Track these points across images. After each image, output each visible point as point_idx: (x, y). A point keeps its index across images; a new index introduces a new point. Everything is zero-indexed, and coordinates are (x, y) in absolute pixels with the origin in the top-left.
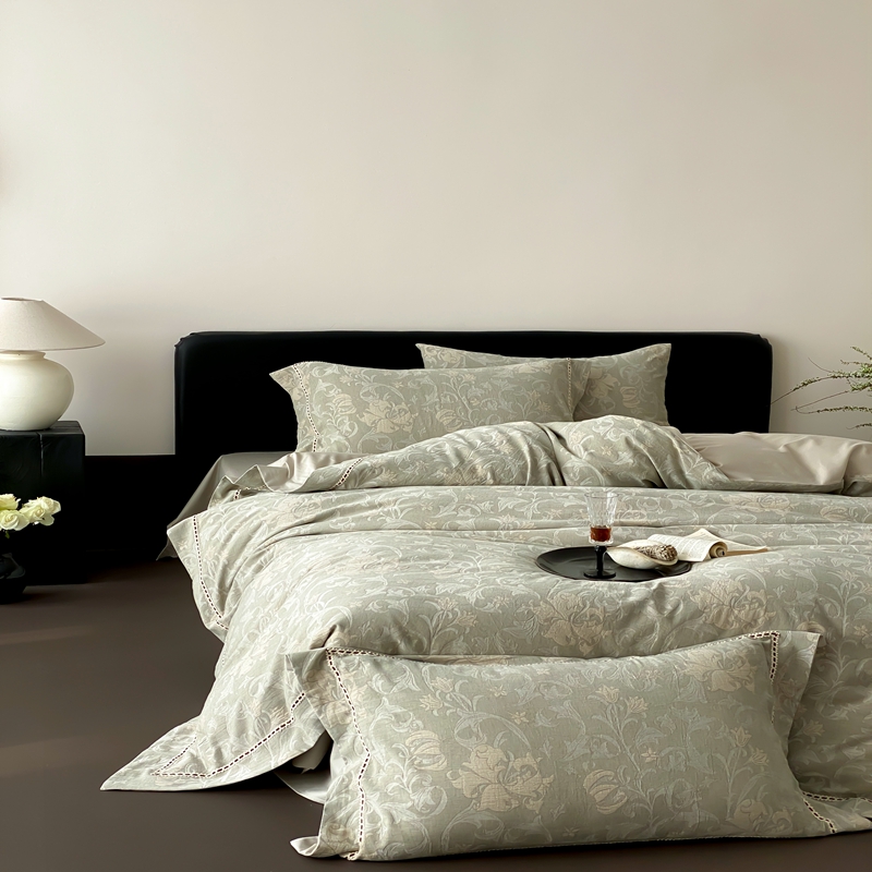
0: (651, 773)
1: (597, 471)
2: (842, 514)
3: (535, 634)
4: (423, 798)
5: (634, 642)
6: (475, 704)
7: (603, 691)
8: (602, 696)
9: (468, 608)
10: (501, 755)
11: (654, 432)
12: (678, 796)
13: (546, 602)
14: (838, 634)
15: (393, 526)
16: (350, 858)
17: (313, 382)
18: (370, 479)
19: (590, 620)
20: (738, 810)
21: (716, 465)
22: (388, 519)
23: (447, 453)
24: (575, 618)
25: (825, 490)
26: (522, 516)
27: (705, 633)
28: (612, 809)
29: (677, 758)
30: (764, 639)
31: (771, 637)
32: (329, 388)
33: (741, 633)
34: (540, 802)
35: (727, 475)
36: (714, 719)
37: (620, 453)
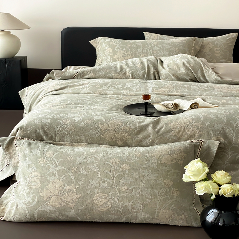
0: (124, 196)
1: (171, 75)
4: (29, 199)
5: (141, 141)
6: (58, 162)
7: (113, 160)
8: (112, 163)
9: (74, 124)
11: (195, 60)
12: (134, 206)
13: (106, 123)
14: (230, 142)
15: (84, 92)
16: (1, 219)
17: (102, 43)
19: (123, 131)
20: (160, 214)
22: (83, 90)
23: (118, 67)
24: (117, 130)
27: (172, 139)
28: (104, 209)
29: (136, 190)
30: (197, 143)
31: (200, 142)
32: (106, 46)
33: (188, 140)
34: (74, 204)
35: (221, 78)
36: (158, 175)
37: (180, 68)
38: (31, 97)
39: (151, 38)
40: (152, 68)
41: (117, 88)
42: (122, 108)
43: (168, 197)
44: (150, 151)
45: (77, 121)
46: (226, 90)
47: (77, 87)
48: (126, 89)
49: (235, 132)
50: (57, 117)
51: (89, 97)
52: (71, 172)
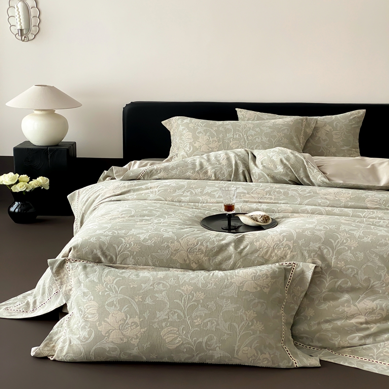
0: (197, 330)
1: (266, 175)
2: (376, 202)
3: (168, 257)
4: (84, 334)
5: (220, 263)
6: (119, 290)
7: (185, 288)
8: (183, 290)
9: (138, 243)
10: (124, 316)
11: (296, 156)
12: (209, 343)
13: (178, 241)
14: (329, 266)
15: (152, 198)
16: (51, 359)
18: (155, 175)
19: (198, 252)
20: (240, 352)
22: (151, 195)
23: (197, 164)
24: (191, 250)
27: (258, 261)
28: (174, 347)
29: (212, 324)
30: (288, 266)
31: (292, 265)
32: (183, 129)
33: (278, 262)
34: (138, 340)
35: (329, 179)
36: (238, 305)
37: (277, 166)
38: (83, 204)
39: (246, 117)
40: (242, 165)
41: (194, 193)
42: (199, 221)
43: (250, 332)
44: (230, 276)
45: (142, 239)
46: (333, 196)
47: (143, 192)
48: (205, 194)
49: (335, 253)
50: (118, 233)
51: (158, 205)
52: (135, 301)
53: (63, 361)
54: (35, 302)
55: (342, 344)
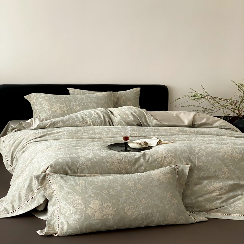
0: (144, 206)
1: (123, 122)
2: (193, 132)
3: (108, 167)
4: (77, 216)
5: (137, 169)
6: (92, 188)
7: (130, 183)
8: (129, 184)
9: (88, 160)
10: (100, 203)
11: (139, 110)
12: (152, 213)
13: (111, 158)
16: (55, 235)
17: (37, 99)
18: (56, 125)
19: (124, 163)
20: (169, 216)
21: (157, 119)
22: (62, 136)
23: (79, 117)
24: (120, 162)
25: (187, 126)
26: (102, 134)
27: (157, 166)
28: (133, 217)
29: (152, 202)
30: (174, 167)
31: (176, 167)
32: (42, 100)
33: (168, 166)
34: (112, 216)
35: (160, 122)
36: (162, 190)
37: (129, 116)
40: (107, 117)
41: (89, 133)
43: (172, 204)
44: (150, 174)
45: (90, 158)
46: (169, 131)
47: (56, 135)
48: (97, 134)
49: (196, 158)
50: (73, 156)
52: (104, 193)
53: (64, 235)
54: (13, 207)
55: (211, 208)
